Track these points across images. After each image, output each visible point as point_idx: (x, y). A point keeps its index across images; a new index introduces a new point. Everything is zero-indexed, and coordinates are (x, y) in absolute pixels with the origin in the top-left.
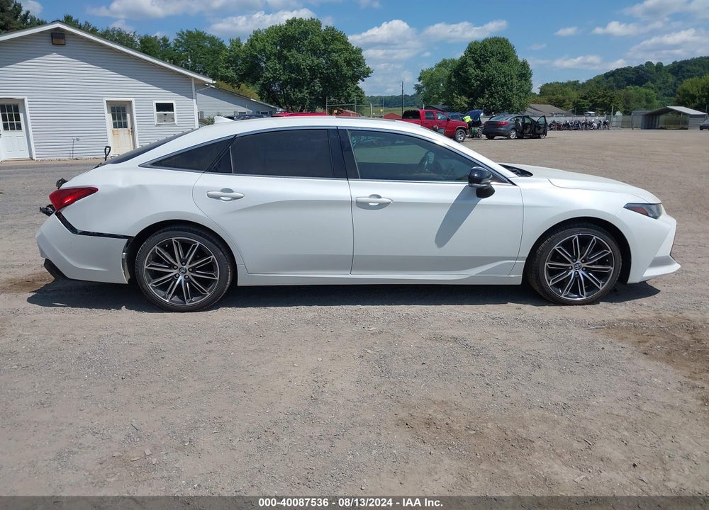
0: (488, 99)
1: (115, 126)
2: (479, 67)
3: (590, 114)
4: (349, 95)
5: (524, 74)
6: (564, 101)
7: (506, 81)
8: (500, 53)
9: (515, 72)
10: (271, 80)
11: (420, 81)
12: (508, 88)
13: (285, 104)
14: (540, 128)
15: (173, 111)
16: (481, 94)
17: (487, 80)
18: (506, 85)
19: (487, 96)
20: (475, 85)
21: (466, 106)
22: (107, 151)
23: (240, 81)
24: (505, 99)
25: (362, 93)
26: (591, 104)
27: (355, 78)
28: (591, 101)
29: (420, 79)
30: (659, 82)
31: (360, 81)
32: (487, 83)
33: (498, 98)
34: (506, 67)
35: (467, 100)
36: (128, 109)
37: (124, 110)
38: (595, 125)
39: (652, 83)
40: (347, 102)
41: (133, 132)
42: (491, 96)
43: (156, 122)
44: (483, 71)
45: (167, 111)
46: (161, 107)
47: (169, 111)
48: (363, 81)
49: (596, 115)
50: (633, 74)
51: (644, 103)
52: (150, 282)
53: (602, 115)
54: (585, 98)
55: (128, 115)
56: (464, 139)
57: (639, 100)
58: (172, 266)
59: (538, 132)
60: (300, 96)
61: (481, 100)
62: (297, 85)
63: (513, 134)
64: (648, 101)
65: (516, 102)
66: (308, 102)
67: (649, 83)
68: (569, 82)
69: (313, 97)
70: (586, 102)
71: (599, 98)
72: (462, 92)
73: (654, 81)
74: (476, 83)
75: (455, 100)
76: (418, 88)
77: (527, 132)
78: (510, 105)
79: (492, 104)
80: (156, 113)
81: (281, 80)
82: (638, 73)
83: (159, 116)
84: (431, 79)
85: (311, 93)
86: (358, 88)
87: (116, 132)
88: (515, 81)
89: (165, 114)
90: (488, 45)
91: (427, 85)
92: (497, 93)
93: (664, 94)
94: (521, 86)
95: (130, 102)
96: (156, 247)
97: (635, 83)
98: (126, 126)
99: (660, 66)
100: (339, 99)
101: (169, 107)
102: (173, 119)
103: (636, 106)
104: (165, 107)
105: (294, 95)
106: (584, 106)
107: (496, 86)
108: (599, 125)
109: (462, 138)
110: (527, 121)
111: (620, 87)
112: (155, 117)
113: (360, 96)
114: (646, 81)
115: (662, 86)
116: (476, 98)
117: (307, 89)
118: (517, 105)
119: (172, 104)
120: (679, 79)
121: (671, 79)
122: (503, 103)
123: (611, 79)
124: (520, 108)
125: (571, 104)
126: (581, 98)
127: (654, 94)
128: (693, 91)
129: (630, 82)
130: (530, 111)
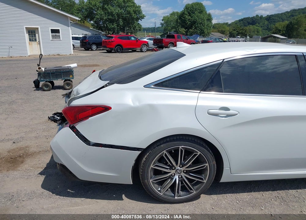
0: (194, 30)
1: (30, 40)
2: (190, 15)
3: (238, 37)
4: (135, 27)
5: (209, 19)
6: (225, 31)
7: (202, 22)
8: (199, 9)
9: (206, 18)
10: (99, 19)
11: (163, 21)
12: (203, 25)
13: (105, 30)
15: (59, 33)
16: (191, 27)
17: (194, 21)
19: (193, 28)
20: (188, 23)
21: (184, 33)
22: (41, 56)
23: (84, 20)
24: (202, 30)
25: (141, 26)
26: (237, 33)
27: (138, 19)
28: (237, 32)
29: (163, 20)
30: (261, 24)
31: (140, 20)
32: (194, 23)
33: (198, 29)
34: (202, 16)
35: (185, 30)
36: (36, 32)
37: (34, 32)
40: (134, 30)
41: (39, 44)
42: (196, 28)
43: (51, 39)
44: (192, 17)
45: (56, 33)
46: (53, 31)
47: (58, 33)
48: (141, 20)
49: (241, 38)
50: (250, 20)
51: (256, 33)
52: (151, 178)
53: (243, 38)
54: (234, 30)
55: (37, 35)
57: (254, 32)
58: (172, 167)
60: (113, 26)
61: (191, 30)
62: (112, 21)
64: (258, 32)
65: (206, 31)
66: (116, 30)
67: (257, 24)
68: (224, 23)
69: (119, 27)
70: (235, 32)
71: (240, 30)
72: (183, 27)
73: (259, 24)
74: (189, 23)
75: (180, 30)
76: (162, 24)
78: (204, 33)
79: (196, 32)
80: (51, 34)
81: (104, 19)
82: (252, 20)
83: (53, 36)
84: (168, 20)
85: (117, 26)
86: (139, 24)
87: (31, 44)
88: (206, 22)
89: (56, 35)
90: (194, 5)
91: (166, 23)
92: (198, 27)
93: (263, 29)
94: (208, 24)
95: (38, 28)
96: (165, 152)
97: (251, 24)
98: (36, 41)
99: (261, 17)
100: (131, 29)
101: (57, 31)
102: (60, 37)
103: (253, 34)
104: (55, 31)
105: (110, 26)
106: (234, 33)
107: (197, 24)
111: (245, 26)
112: (51, 36)
113: (140, 27)
114: (256, 23)
115: (262, 25)
116: (188, 30)
117: (116, 24)
118: (206, 33)
119: (59, 30)
120: (270, 23)
121: (266, 23)
122: (200, 32)
123: (242, 22)
124: (207, 34)
125: (228, 32)
126: (233, 30)
127: (260, 29)
128: (280, 28)
129: (249, 24)
130: (211, 35)
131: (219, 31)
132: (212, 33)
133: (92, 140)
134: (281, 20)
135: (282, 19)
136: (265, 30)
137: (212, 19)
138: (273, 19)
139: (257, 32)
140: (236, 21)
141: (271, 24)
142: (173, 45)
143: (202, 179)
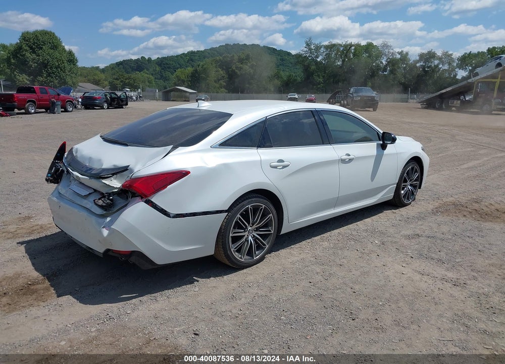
0: (46, 77)
2: (34, 52)
3: (127, 91)
5: (72, 60)
6: (99, 81)
7: (59, 64)
8: (50, 43)
9: (65, 58)
12: (61, 70)
14: (122, 101)
16: (40, 74)
17: (43, 63)
18: (60, 67)
19: (45, 75)
20: (33, 66)
21: (28, 82)
24: (61, 79)
28: (122, 81)
30: (151, 70)
32: (44, 65)
33: (55, 77)
34: (57, 54)
35: (27, 78)
38: (134, 98)
39: (147, 70)
42: (49, 75)
44: (38, 56)
49: (131, 91)
50: (134, 64)
51: (148, 84)
53: (135, 91)
54: (117, 79)
56: (72, 110)
59: (121, 103)
61: (40, 79)
63: (105, 106)
65: (69, 80)
67: (145, 70)
68: (93, 67)
70: (118, 82)
71: (126, 80)
72: (23, 71)
73: (148, 70)
75: (18, 77)
77: (115, 104)
79: (51, 82)
82: (137, 63)
88: (66, 65)
90: (39, 35)
92: (53, 73)
94: (71, 69)
96: (238, 216)
97: (137, 70)
99: (150, 59)
106: (117, 84)
107: (51, 68)
108: (137, 98)
109: (71, 109)
110: (113, 96)
111: (127, 72)
114: (144, 69)
115: (153, 72)
116: (35, 77)
120: (162, 69)
121: (158, 69)
122: (59, 81)
123: (121, 66)
124: (73, 85)
125: (106, 83)
126: (114, 79)
127: (152, 78)
128: (183, 77)
129: (134, 70)
130: (78, 87)
131: (89, 81)
132: (80, 84)
133: (173, 211)
134: (178, 66)
135: (179, 64)
136: (158, 79)
137: (77, 60)
138: (167, 64)
139: (148, 82)
140: (112, 64)
141: (165, 70)
142: (35, 104)
143: (270, 231)
